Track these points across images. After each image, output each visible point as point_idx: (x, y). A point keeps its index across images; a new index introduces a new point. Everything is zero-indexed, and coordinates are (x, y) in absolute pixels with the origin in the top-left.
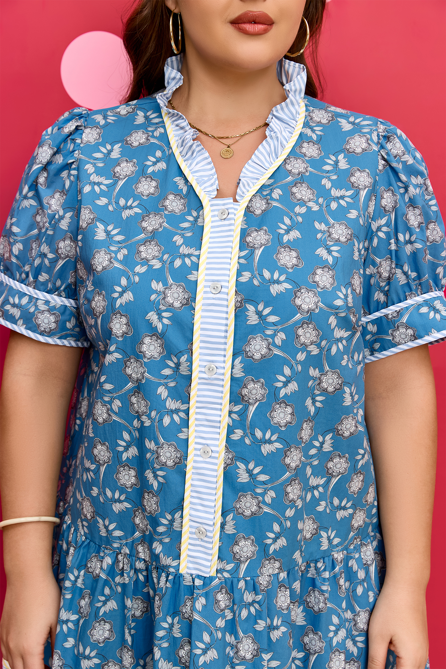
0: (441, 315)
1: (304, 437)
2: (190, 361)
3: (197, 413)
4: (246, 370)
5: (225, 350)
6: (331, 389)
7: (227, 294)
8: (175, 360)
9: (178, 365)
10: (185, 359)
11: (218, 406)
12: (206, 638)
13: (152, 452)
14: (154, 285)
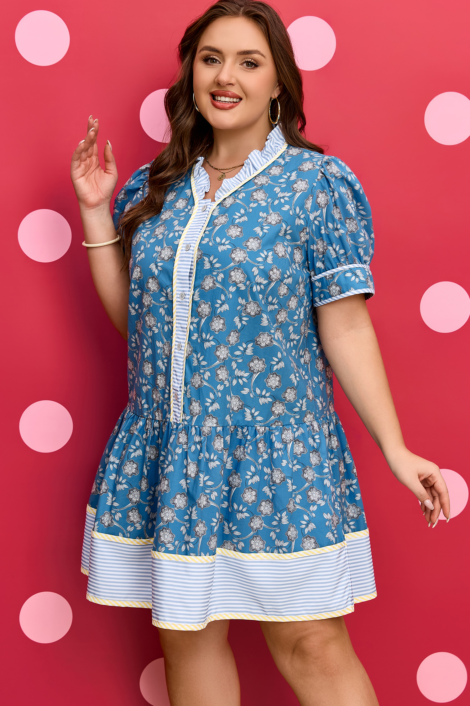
0: (359, 279)
1: (231, 341)
3: (177, 323)
4: (201, 296)
5: (190, 284)
6: (253, 313)
8: (165, 291)
9: (167, 294)
10: (170, 290)
11: (186, 318)
13: (161, 348)
14: (156, 248)
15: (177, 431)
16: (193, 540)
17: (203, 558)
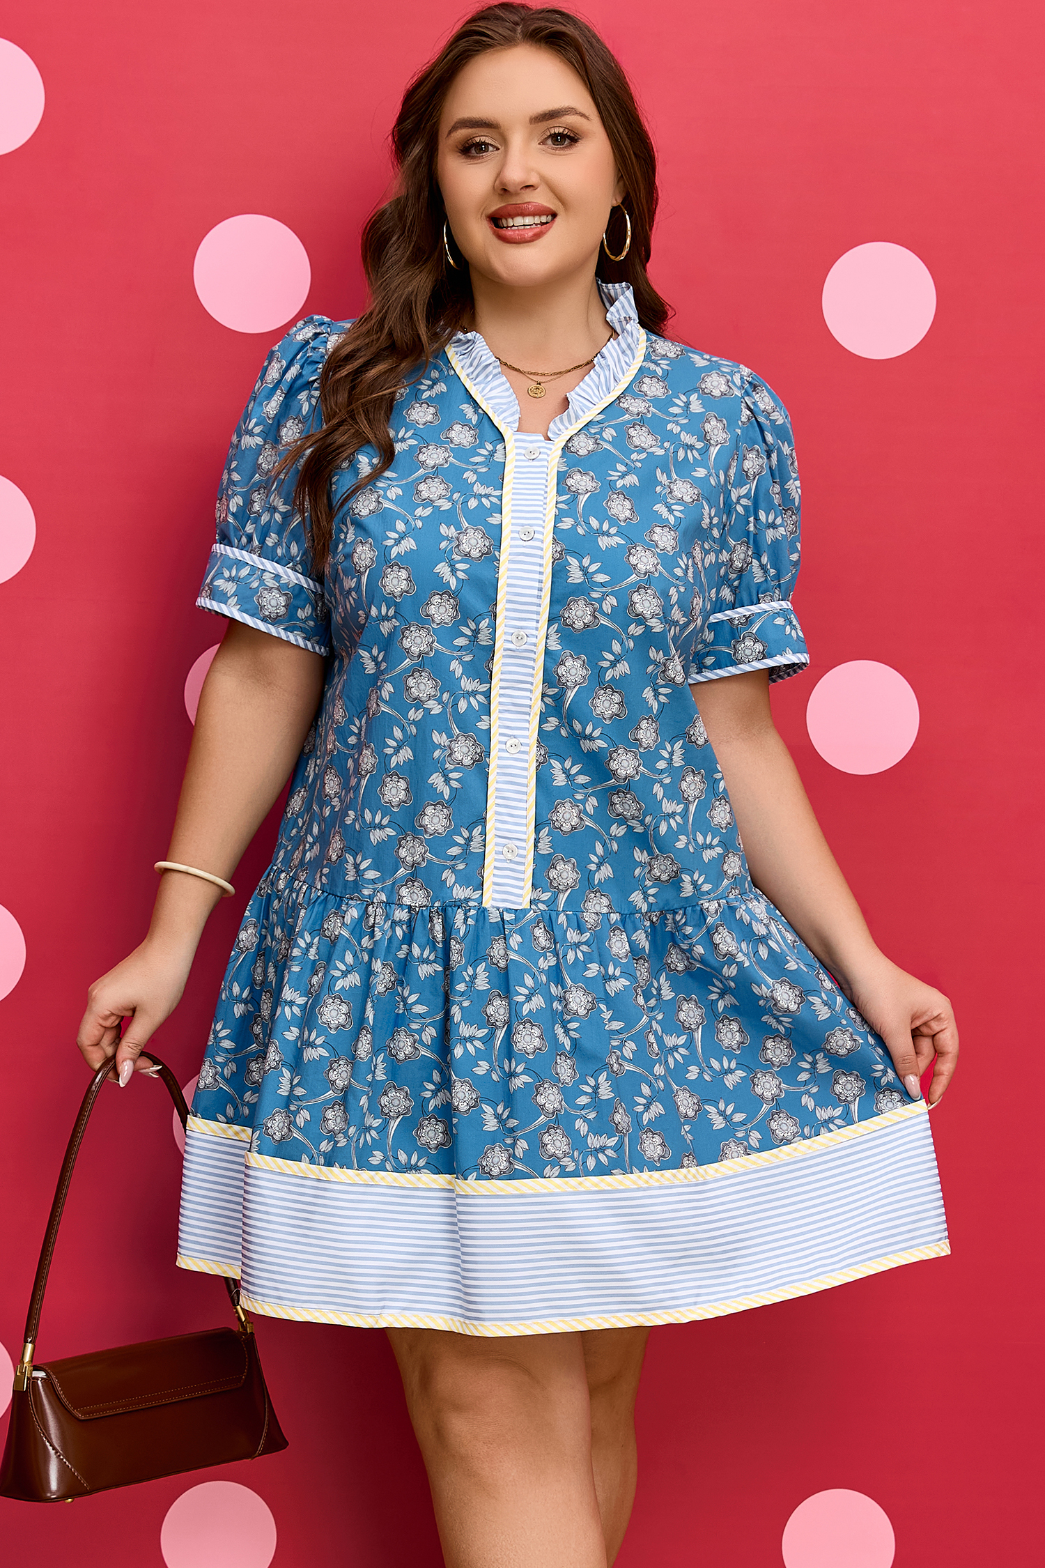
1: (644, 740)
2: (493, 627)
3: (501, 695)
5: (538, 613)
6: (679, 679)
7: (542, 542)
8: (473, 626)
9: (476, 632)
10: (486, 624)
11: (528, 686)
12: (529, 981)
13: (442, 748)
14: (444, 530)
15: (520, 924)
16: (612, 1142)
17: (639, 1177)
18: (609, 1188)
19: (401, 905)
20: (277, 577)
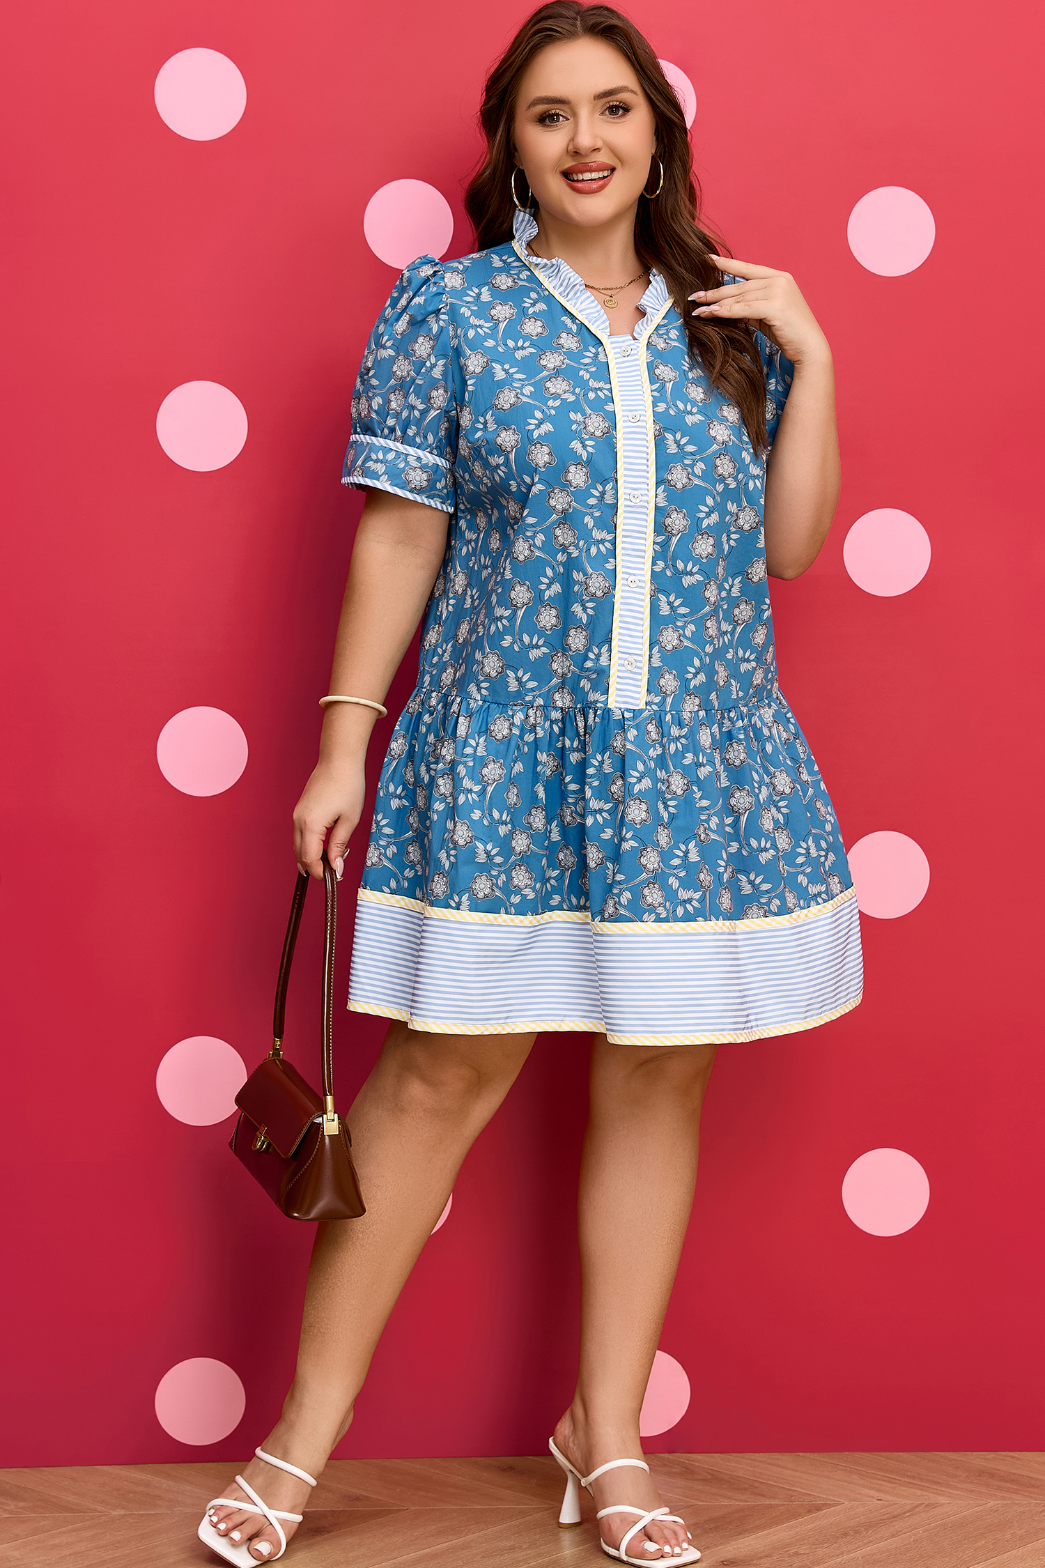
1: (719, 574)
2: (616, 489)
3: (624, 543)
5: (647, 478)
6: (747, 527)
7: (646, 423)
8: (600, 488)
9: (603, 494)
10: (610, 488)
11: (643, 535)
13: (580, 584)
14: (572, 416)
15: (637, 721)
16: (697, 895)
17: (716, 924)
18: (694, 932)
19: (555, 708)
20: (419, 459)
